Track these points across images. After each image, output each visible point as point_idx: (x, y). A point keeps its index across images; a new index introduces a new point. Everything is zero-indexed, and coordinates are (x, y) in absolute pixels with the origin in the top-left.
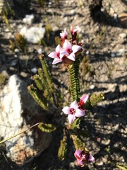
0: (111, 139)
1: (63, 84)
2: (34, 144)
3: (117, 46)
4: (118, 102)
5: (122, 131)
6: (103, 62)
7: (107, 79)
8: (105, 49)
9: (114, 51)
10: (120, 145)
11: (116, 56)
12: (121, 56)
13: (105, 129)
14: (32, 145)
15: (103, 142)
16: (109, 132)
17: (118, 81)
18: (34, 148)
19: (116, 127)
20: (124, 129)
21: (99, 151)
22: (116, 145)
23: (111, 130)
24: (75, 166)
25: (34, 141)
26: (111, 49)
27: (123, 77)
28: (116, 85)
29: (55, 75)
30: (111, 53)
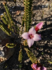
0: (43, 48)
1: (18, 22)
2: (5, 54)
3: (45, 2)
4: (46, 30)
5: (49, 44)
6: (38, 10)
7: (40, 19)
8: (39, 4)
9: (43, 4)
10: (47, 50)
11: (44, 7)
12: (47, 7)
13: (40, 43)
14: (4, 55)
15: (40, 50)
16: (42, 45)
17: (46, 19)
18: (5, 56)
19: (46, 42)
20: (49, 43)
21: (38, 54)
22: (46, 51)
23: (43, 44)
24: (27, 62)
25: (5, 53)
26: (42, 3)
27: (48, 18)
28: (45, 21)
29: (14, 17)
30: (42, 5)
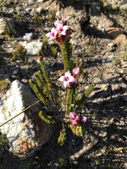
0: (107, 131)
1: (60, 87)
2: (36, 135)
3: (107, 54)
4: (111, 98)
5: (117, 124)
6: (95, 67)
7: (99, 80)
8: (96, 57)
9: (104, 57)
10: (116, 137)
11: (106, 62)
12: (110, 61)
13: (101, 123)
14: (33, 136)
15: (100, 135)
16: (105, 126)
17: (110, 81)
18: (35, 139)
19: (112, 121)
20: (119, 122)
21: (97, 143)
22: (113, 137)
23: (107, 123)
25: (36, 133)
26: (101, 56)
27: (114, 78)
28: (108, 84)
29: (53, 80)
30: (102, 59)
